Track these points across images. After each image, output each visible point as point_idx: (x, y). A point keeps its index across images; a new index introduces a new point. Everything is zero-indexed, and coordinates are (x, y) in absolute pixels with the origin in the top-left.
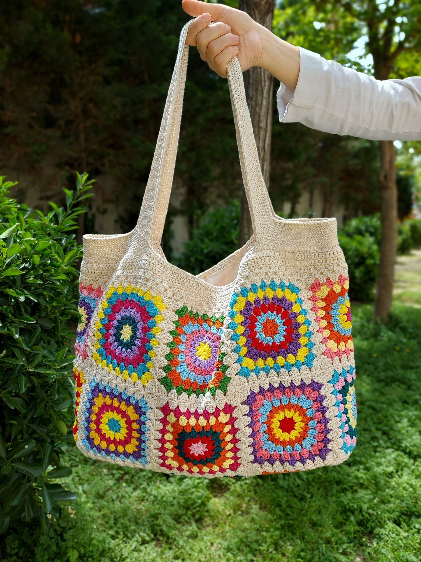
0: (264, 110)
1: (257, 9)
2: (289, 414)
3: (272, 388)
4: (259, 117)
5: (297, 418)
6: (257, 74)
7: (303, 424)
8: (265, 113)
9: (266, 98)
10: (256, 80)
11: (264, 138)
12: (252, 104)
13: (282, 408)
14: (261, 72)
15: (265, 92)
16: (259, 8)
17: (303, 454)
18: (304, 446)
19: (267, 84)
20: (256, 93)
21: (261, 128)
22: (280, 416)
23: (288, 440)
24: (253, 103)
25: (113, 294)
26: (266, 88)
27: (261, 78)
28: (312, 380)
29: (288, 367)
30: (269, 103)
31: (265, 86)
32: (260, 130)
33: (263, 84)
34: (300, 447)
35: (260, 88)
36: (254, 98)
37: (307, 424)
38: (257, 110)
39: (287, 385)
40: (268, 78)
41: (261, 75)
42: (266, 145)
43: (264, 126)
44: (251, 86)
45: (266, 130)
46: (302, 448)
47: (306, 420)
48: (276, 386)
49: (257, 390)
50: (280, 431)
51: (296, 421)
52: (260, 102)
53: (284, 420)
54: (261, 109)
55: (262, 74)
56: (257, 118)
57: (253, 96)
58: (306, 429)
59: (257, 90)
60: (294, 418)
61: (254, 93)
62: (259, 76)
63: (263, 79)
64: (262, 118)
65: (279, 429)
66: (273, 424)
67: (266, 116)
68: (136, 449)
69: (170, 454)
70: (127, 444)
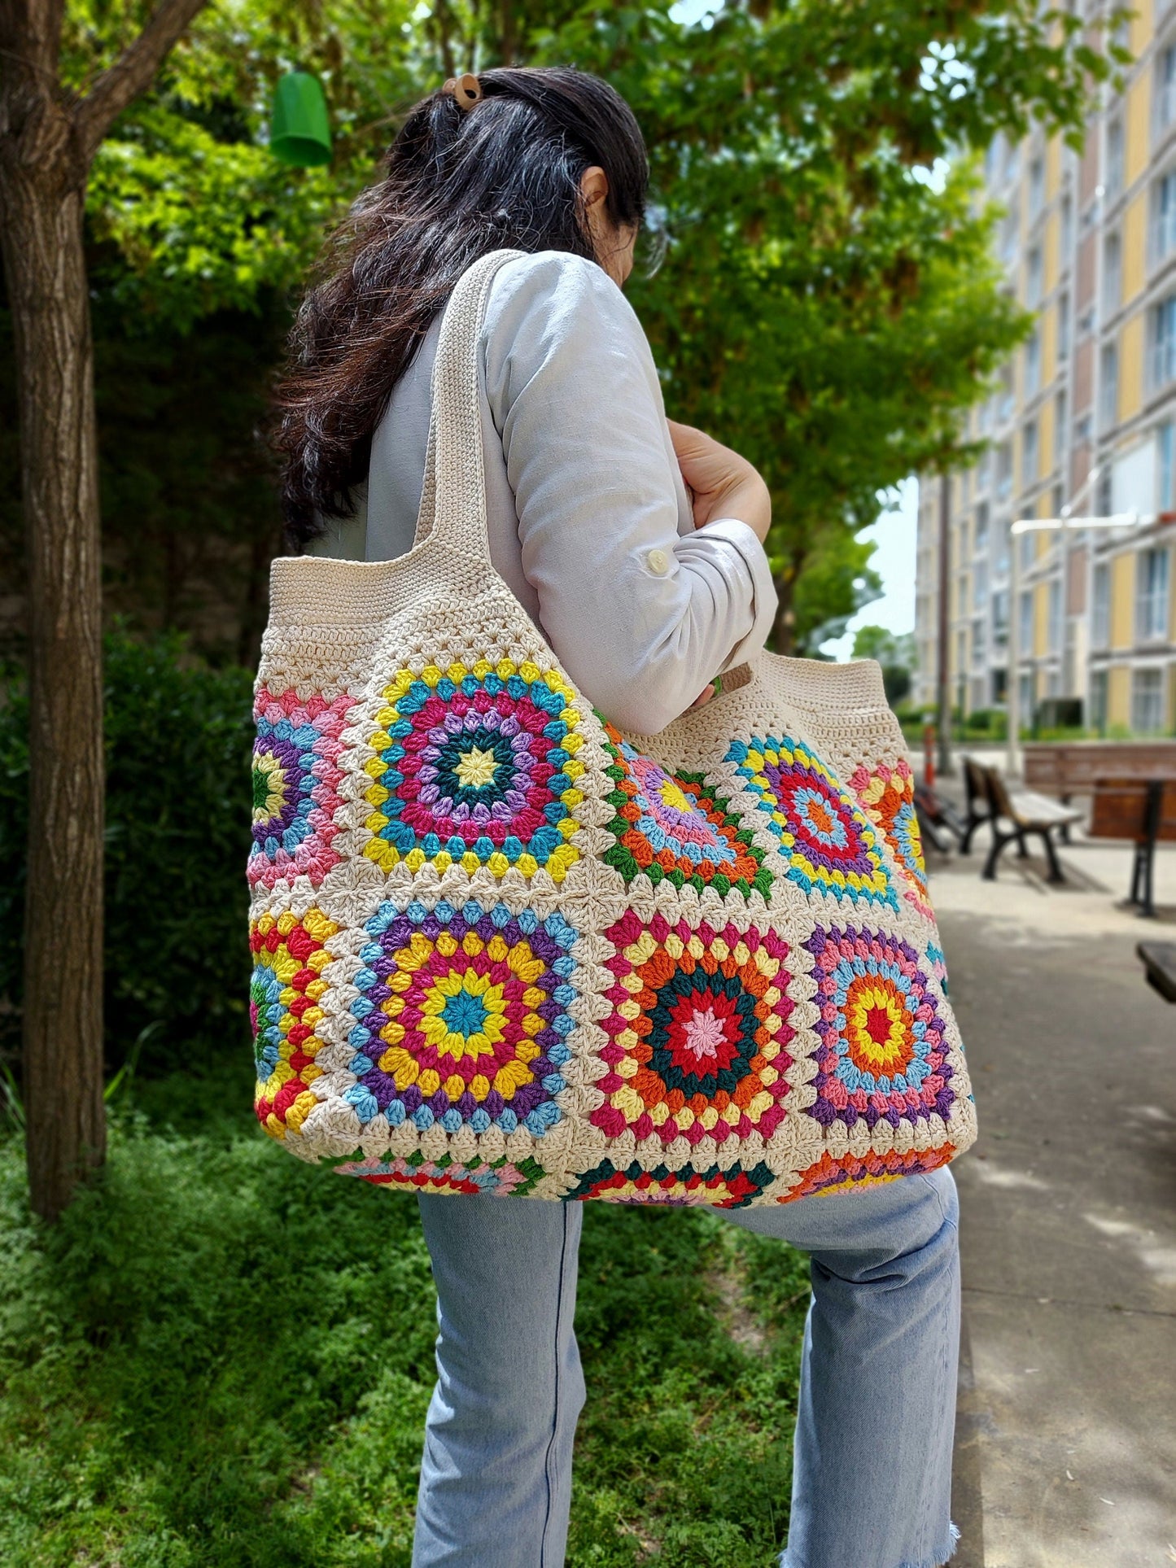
0: (66, 419)
1: (32, 181)
4: (56, 435)
6: (43, 332)
8: (71, 427)
9: (70, 391)
10: (41, 347)
11: (73, 485)
12: (34, 402)
14: (52, 328)
15: (67, 376)
16: (37, 179)
19: (71, 357)
20: (44, 376)
21: (62, 460)
24: (38, 400)
26: (70, 367)
27: (54, 343)
30: (81, 402)
31: (65, 361)
32: (61, 466)
33: (60, 356)
35: (53, 366)
36: (38, 389)
38: (49, 416)
40: (73, 344)
41: (52, 335)
42: (81, 504)
43: (72, 457)
44: (28, 359)
45: (78, 470)
52: (55, 398)
54: (58, 416)
55: (57, 334)
56: (51, 438)
57: (36, 382)
59: (44, 369)
61: (38, 377)
62: (48, 338)
63: (58, 344)
64: (63, 437)
67: (73, 433)
68: (528, 1077)
69: (628, 1067)
70: (503, 1065)
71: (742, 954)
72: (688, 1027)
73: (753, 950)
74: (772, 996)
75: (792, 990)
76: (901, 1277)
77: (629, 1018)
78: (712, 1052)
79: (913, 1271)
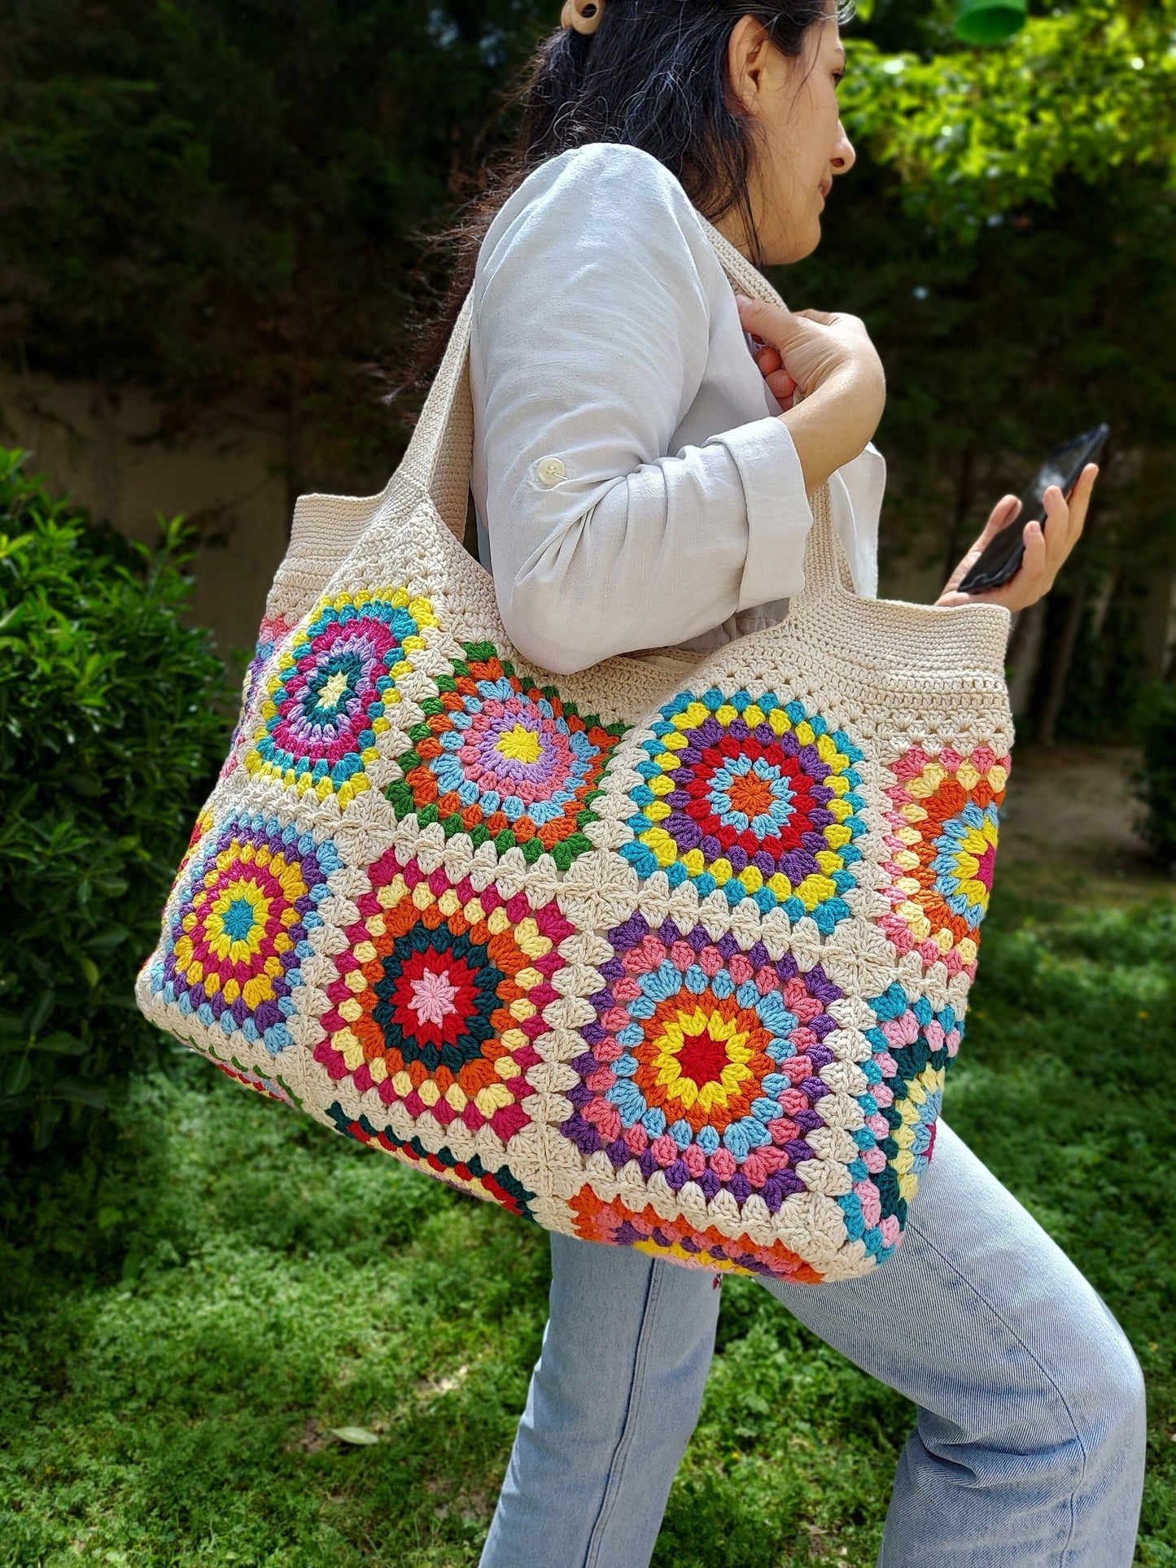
2: (720, 1029)
3: (699, 936)
5: (738, 1050)
7: (747, 1074)
13: (708, 1002)
17: (717, 1164)
18: (727, 1139)
22: (692, 1024)
23: (688, 1103)
25: (325, 611)
28: (819, 965)
29: (766, 901)
34: (717, 1140)
37: (759, 1079)
39: (745, 943)
46: (722, 1145)
47: (762, 1066)
48: (716, 934)
49: (655, 921)
50: (677, 1067)
51: (730, 1057)
53: (699, 1038)
58: (751, 1091)
60: (729, 1047)
65: (674, 1060)
66: (664, 1039)
68: (269, 994)
69: (351, 1010)
70: (253, 977)
71: (498, 922)
72: (416, 985)
73: (515, 919)
74: (528, 978)
75: (561, 980)
76: (969, 1473)
77: (362, 960)
78: (438, 1020)
79: (990, 1476)
